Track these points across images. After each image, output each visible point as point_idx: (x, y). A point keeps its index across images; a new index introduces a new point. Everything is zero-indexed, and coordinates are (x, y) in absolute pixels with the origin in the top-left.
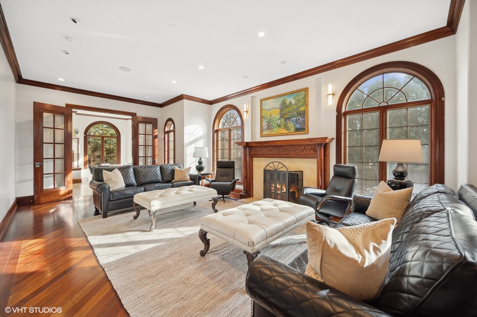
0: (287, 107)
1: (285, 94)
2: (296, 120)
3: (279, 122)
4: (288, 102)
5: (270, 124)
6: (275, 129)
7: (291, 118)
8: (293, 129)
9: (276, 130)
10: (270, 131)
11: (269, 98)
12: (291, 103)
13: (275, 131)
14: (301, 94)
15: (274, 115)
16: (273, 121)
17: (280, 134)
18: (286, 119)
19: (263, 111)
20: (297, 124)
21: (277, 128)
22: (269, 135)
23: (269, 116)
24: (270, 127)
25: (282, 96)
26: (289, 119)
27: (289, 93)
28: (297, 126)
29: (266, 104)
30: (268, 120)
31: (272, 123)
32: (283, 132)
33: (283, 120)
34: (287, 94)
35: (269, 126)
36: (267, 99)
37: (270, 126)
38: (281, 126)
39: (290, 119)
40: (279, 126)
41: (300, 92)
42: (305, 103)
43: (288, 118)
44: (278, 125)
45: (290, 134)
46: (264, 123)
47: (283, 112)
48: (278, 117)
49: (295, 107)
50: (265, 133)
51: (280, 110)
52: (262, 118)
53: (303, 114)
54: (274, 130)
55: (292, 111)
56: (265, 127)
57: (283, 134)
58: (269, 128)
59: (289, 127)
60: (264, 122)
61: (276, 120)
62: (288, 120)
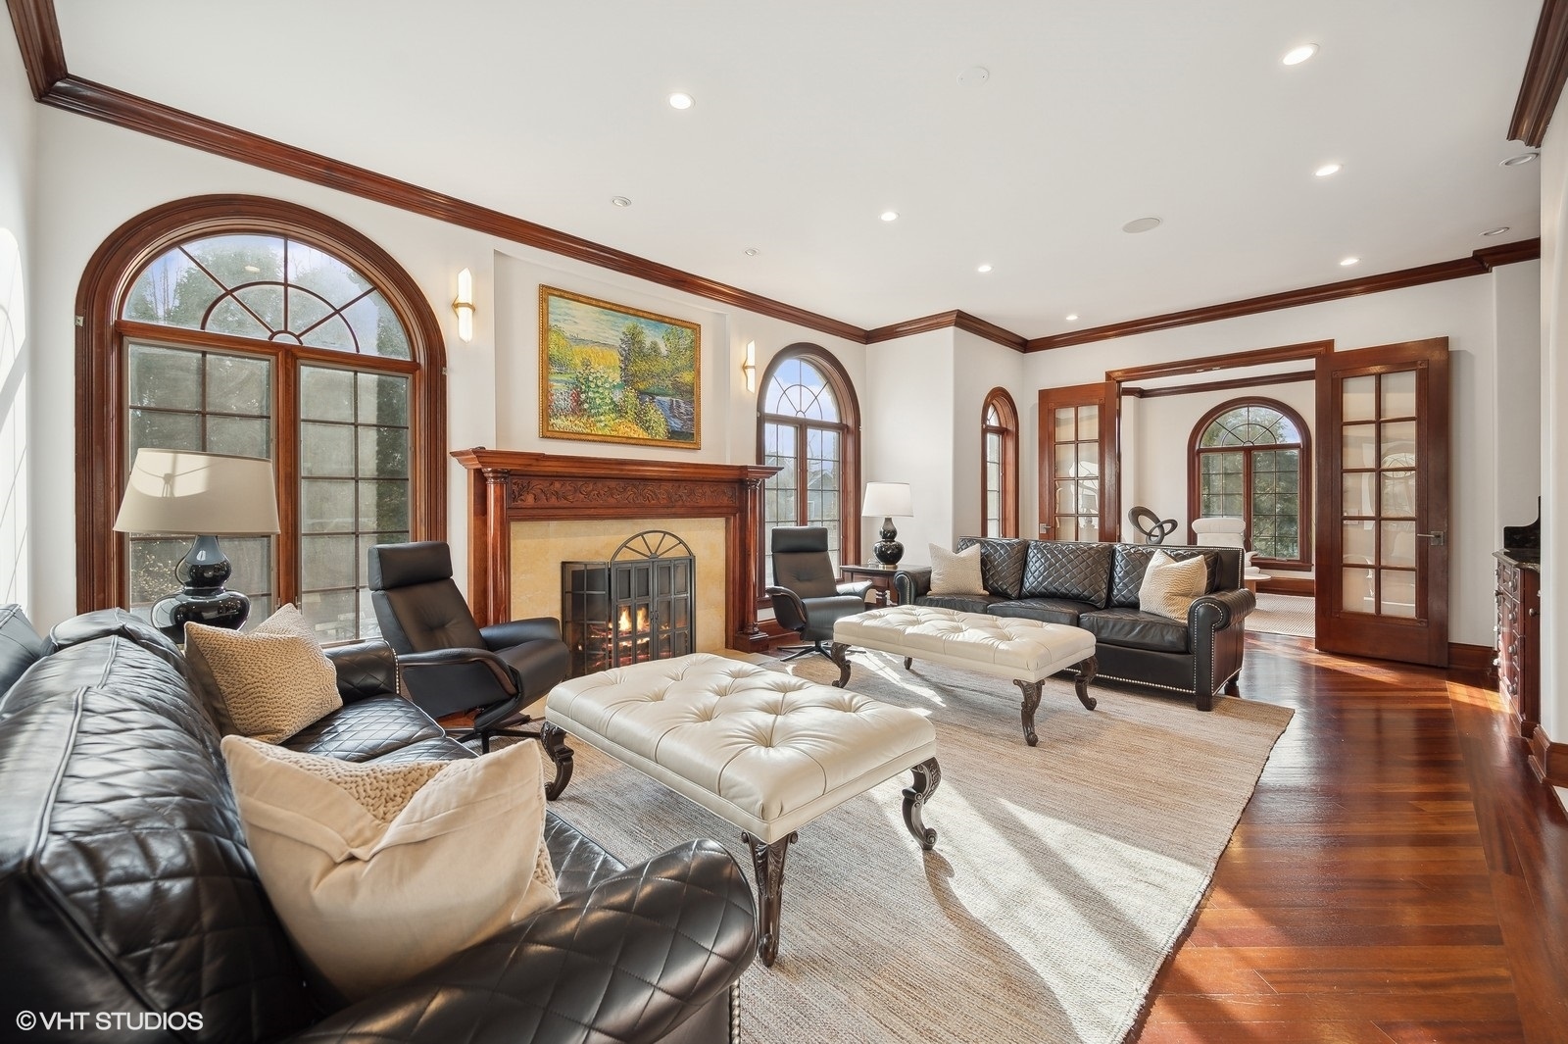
0: (645, 357)
1: (641, 314)
2: (672, 404)
3: (618, 396)
4: (648, 343)
5: (583, 396)
6: (602, 418)
7: (658, 395)
8: (661, 431)
9: (607, 423)
10: (584, 420)
11: (581, 299)
12: (655, 348)
13: (603, 424)
14: (684, 334)
15: (598, 368)
16: (597, 386)
17: (624, 440)
18: (641, 393)
19: (553, 337)
20: (674, 416)
21: (613, 416)
22: (583, 437)
23: (578, 361)
24: (586, 406)
25: (628, 314)
26: (652, 395)
27: (653, 317)
28: (673, 424)
29: (567, 314)
30: (574, 376)
31: (591, 394)
32: (632, 435)
33: (632, 394)
34: (645, 315)
35: (579, 403)
36: (571, 297)
37: (582, 403)
38: (627, 413)
39: (654, 398)
40: (619, 410)
41: (683, 327)
42: (694, 365)
43: (647, 394)
44: (616, 405)
45: (653, 443)
46: (560, 388)
47: (632, 369)
48: (616, 377)
49: (669, 368)
50: (560, 423)
51: (622, 358)
52: (547, 362)
53: (691, 393)
54: (601, 421)
55: (658, 375)
56: (562, 402)
57: (633, 441)
58: (578, 408)
59: (650, 420)
60: (558, 381)
61: (607, 385)
62: (647, 399)
